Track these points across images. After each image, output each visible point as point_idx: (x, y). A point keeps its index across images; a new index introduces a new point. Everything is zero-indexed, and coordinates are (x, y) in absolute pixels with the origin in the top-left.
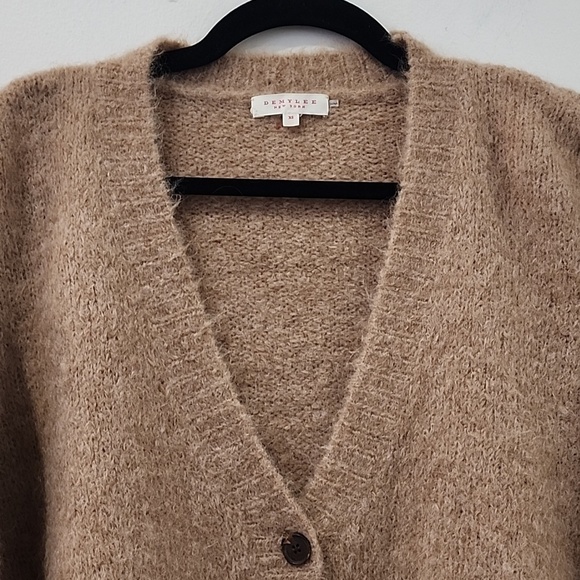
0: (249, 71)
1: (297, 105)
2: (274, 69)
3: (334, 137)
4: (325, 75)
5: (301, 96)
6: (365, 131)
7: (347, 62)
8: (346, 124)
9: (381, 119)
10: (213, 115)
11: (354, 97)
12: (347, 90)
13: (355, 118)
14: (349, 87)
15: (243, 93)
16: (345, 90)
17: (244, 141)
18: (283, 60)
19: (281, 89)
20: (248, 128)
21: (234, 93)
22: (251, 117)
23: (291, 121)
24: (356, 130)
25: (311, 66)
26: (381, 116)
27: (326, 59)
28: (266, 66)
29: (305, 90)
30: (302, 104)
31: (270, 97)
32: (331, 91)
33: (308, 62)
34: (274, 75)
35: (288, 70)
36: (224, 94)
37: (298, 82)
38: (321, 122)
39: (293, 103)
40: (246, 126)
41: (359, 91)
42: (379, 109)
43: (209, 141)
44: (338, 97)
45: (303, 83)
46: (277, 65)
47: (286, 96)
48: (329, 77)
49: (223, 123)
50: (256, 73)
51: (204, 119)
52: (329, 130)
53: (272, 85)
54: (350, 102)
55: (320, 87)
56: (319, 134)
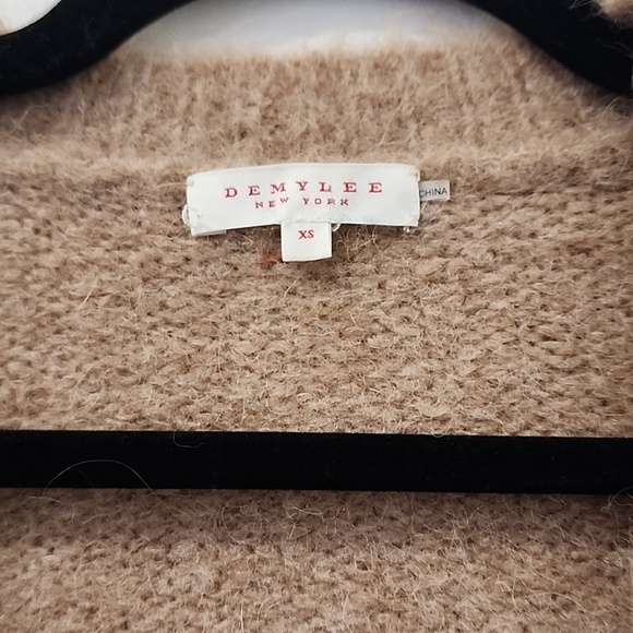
0: (183, 102)
1: (325, 196)
2: (256, 95)
3: (436, 291)
4: (406, 109)
5: (336, 172)
6: (534, 272)
7: (470, 74)
8: (476, 250)
9: (580, 234)
10: (72, 229)
11: (497, 171)
12: (474, 150)
13: (502, 232)
14: (480, 142)
15: (160, 164)
16: (467, 153)
17: (163, 306)
18: (280, 69)
19: (278, 149)
20: (175, 267)
21: (134, 164)
22: (186, 234)
23: (308, 244)
24: (509, 269)
25: (366, 86)
26: (580, 227)
27: (409, 68)
28: (233, 86)
29: (348, 151)
30: (338, 193)
31: (243, 175)
32: (427, 155)
33: (354, 75)
34: (255, 113)
35: (297, 98)
36: (103, 166)
37: (327, 131)
38: (397, 247)
39: (313, 191)
40: (169, 260)
41: (511, 155)
42: (573, 207)
43: (57, 307)
44: (448, 171)
45: (340, 135)
46: (264, 82)
47: (293, 172)
48: (417, 116)
49: (98, 253)
50: (202, 107)
51: (43, 242)
52: (424, 268)
53: (250, 142)
54: (484, 187)
55: (393, 142)
56: (393, 284)
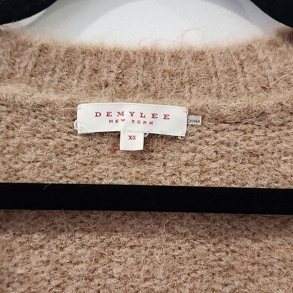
0: (79, 68)
1: (142, 120)
2: (114, 67)
3: (189, 169)
4: (185, 78)
5: (148, 108)
6: (232, 164)
7: (217, 62)
8: (209, 151)
9: (256, 147)
10: (23, 127)
11: (225, 112)
12: (216, 100)
13: (222, 143)
14: (219, 96)
15: (66, 98)
16: (211, 102)
18: (127, 55)
19: (122, 95)
20: (70, 149)
21: (53, 97)
22: (75, 133)
23: (133, 143)
24: (222, 161)
25: (167, 66)
26: (257, 143)
27: (188, 59)
28: (103, 62)
29: (156, 97)
30: (149, 118)
31: (104, 106)
32: (193, 102)
33: (162, 60)
34: (113, 75)
35: (133, 70)
36: (39, 97)
37: (146, 86)
38: (175, 146)
39: (137, 117)
41: (233, 104)
42: (256, 132)
44: (202, 112)
45: (153, 89)
46: (119, 61)
47: (128, 107)
48: (190, 82)
50: (87, 72)
52: (185, 158)
53: (110, 90)
55: (177, 95)
56: (169, 164)
